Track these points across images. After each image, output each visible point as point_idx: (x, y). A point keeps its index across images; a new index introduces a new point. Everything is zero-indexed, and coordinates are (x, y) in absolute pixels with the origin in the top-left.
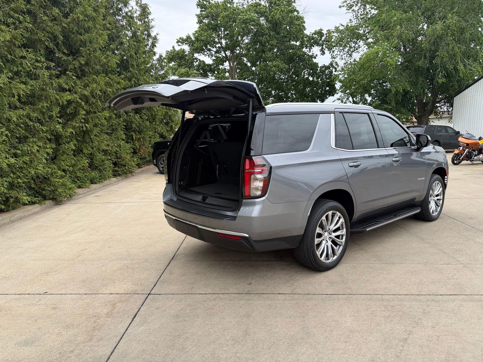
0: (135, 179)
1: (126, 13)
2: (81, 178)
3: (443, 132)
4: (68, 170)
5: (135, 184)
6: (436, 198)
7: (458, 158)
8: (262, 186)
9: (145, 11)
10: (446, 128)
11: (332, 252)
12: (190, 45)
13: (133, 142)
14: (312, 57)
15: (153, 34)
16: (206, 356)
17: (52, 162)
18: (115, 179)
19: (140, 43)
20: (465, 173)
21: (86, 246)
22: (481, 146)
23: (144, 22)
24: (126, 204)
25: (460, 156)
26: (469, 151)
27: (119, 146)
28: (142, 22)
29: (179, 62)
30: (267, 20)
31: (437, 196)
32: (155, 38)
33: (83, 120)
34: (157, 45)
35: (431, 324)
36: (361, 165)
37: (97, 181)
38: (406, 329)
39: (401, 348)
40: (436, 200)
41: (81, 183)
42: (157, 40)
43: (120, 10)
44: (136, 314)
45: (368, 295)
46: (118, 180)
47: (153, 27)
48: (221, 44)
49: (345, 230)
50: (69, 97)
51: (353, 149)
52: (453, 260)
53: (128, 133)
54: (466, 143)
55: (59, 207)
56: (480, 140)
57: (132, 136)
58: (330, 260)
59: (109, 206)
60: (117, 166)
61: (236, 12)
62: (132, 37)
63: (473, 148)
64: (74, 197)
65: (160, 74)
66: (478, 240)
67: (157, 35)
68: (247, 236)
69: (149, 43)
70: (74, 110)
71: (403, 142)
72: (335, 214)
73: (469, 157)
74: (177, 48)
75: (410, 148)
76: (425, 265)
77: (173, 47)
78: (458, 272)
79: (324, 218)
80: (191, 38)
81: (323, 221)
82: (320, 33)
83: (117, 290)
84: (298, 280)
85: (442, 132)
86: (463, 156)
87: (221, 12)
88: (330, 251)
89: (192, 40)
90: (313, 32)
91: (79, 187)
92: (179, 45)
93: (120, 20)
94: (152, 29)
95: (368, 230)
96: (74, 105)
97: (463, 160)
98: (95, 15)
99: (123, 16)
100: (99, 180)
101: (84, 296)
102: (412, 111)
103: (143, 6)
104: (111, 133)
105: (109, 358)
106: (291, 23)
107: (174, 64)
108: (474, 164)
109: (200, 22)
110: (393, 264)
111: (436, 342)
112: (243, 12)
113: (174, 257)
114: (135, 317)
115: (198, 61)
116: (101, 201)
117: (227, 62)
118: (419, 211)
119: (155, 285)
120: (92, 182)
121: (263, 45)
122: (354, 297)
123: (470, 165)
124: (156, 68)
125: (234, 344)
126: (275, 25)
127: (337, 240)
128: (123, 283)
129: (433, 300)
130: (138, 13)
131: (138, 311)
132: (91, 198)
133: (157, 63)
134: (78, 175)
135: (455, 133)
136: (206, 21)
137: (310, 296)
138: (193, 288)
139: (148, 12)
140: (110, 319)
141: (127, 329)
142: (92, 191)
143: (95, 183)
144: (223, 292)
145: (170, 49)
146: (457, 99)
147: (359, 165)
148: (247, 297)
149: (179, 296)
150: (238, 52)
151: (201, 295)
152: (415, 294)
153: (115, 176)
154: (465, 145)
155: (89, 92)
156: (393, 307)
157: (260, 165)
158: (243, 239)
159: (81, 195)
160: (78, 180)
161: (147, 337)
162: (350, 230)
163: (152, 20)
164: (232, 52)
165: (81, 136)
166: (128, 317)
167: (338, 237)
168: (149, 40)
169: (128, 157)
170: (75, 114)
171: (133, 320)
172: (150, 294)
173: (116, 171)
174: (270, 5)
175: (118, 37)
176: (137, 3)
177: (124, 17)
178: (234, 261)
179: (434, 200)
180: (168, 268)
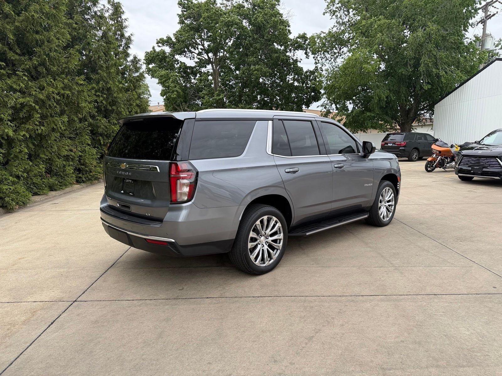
0: (100, 186)
1: (95, 13)
2: (38, 185)
3: (423, 139)
4: (22, 176)
5: (98, 191)
6: (387, 204)
7: (431, 165)
8: (188, 191)
9: (117, 10)
10: (425, 135)
11: (267, 255)
12: (170, 46)
13: (101, 147)
14: (296, 61)
15: (127, 35)
16: (112, 359)
17: (3, 168)
18: (78, 185)
19: (111, 44)
20: (434, 180)
21: (25, 255)
22: (453, 154)
23: (117, 21)
24: (82, 212)
25: (434, 163)
26: (441, 159)
27: (83, 151)
28: (114, 22)
29: (159, 64)
30: (250, 24)
31: (389, 201)
32: (129, 40)
33: (37, 123)
34: (131, 46)
35: (341, 323)
36: (299, 171)
37: (57, 187)
38: (316, 327)
39: (304, 345)
40: (387, 205)
41: (38, 190)
42: (131, 40)
43: (89, 8)
44: (54, 321)
45: (293, 297)
46: (81, 187)
47: (126, 27)
48: (203, 45)
49: (282, 234)
50: (21, 100)
51: (292, 156)
52: (388, 263)
53: (95, 137)
54: (438, 151)
55: (10, 215)
56: (452, 148)
57: (100, 140)
58: (266, 264)
59: (64, 214)
60: (81, 172)
61: (219, 14)
62: (102, 37)
63: (445, 155)
64: (29, 205)
65: (134, 76)
66: (419, 244)
67: (131, 36)
68: (173, 241)
69: (123, 43)
70: (28, 114)
71: (350, 149)
72: (271, 218)
73: (441, 164)
74: (158, 49)
75: (357, 154)
76: (359, 268)
77: (153, 48)
78: (387, 274)
79: (258, 222)
80: (171, 40)
81: (258, 226)
82: (303, 37)
83: (43, 298)
84: (230, 284)
85: (421, 139)
86: (436, 163)
87: (204, 13)
88: (266, 255)
89: (173, 42)
90: (297, 35)
91: (35, 194)
92: (159, 46)
93: (88, 19)
94: (126, 30)
96: (27, 108)
97: (436, 167)
98: (55, 12)
99: (92, 15)
100: (59, 187)
101: (6, 305)
102: (394, 118)
103: (116, 4)
104: (74, 137)
105: (12, 364)
106: (275, 27)
107: (154, 65)
108: (446, 171)
109: (181, 22)
110: (329, 267)
111: (339, 339)
112: (225, 14)
113: (113, 265)
114: (52, 323)
115: (180, 63)
116: (57, 209)
117: (210, 64)
118: (367, 216)
119: (84, 292)
120: (52, 188)
121: (246, 48)
122: (279, 299)
123: (443, 172)
124: (130, 70)
125: (144, 347)
126: (259, 28)
127: (273, 244)
128: (52, 291)
129: (353, 301)
130: (111, 12)
131: (58, 318)
132: (47, 206)
133: (131, 65)
134: (34, 181)
135: (434, 141)
136: (188, 22)
137: (236, 299)
138: (122, 294)
139: (121, 11)
140: (25, 326)
141: (40, 336)
142: (50, 198)
143: (55, 190)
144: (151, 297)
145: (150, 50)
146: (437, 107)
147: (297, 171)
148: (174, 302)
149: (104, 302)
150: (221, 54)
151: (127, 301)
152: (338, 295)
153: (78, 182)
154: (438, 152)
155: (45, 96)
156: (312, 307)
157: (186, 170)
158: (170, 244)
159: (37, 202)
160: (35, 187)
161: (58, 343)
162: (287, 234)
163: (126, 19)
164: (215, 54)
165: (38, 140)
166: (45, 324)
167: (275, 241)
168: (122, 41)
169: (95, 163)
170: (29, 118)
171: (49, 326)
172: (76, 301)
173: (80, 177)
174: (254, 8)
175: (85, 37)
176: (109, 2)
177: (93, 17)
178: (175, 268)
179: (385, 205)
180: (105, 275)
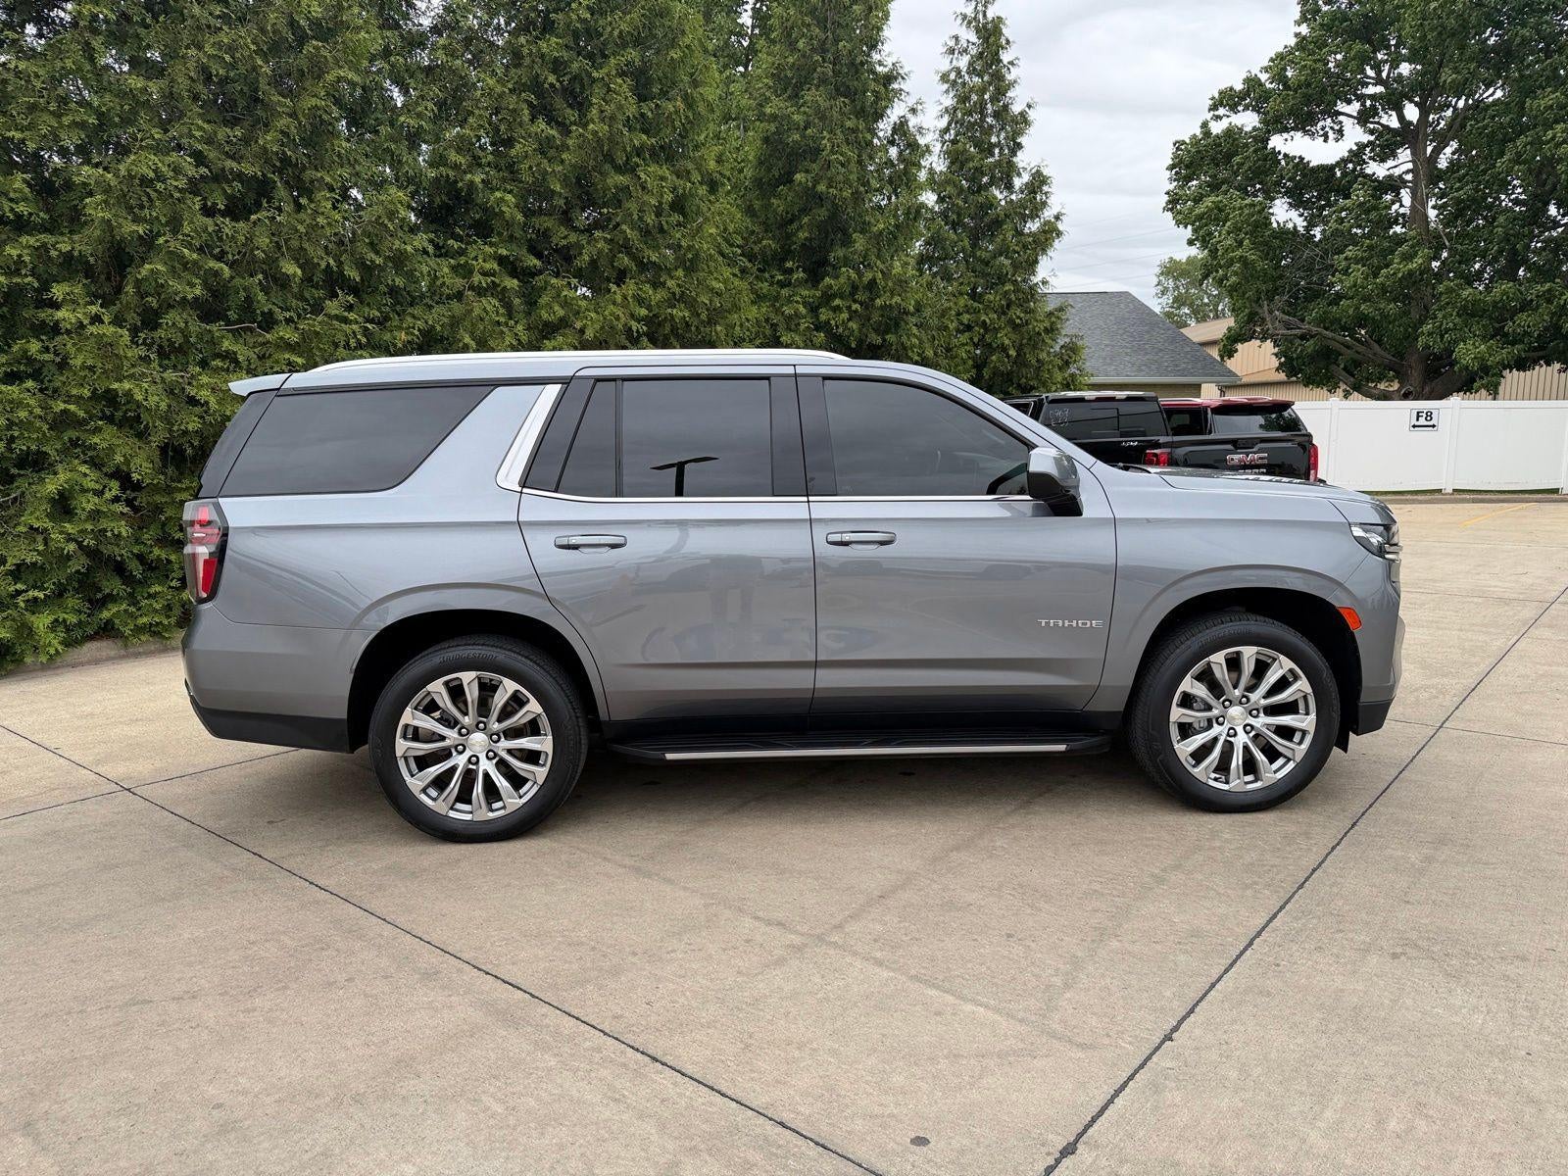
95: (670, 756)
